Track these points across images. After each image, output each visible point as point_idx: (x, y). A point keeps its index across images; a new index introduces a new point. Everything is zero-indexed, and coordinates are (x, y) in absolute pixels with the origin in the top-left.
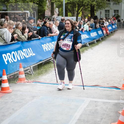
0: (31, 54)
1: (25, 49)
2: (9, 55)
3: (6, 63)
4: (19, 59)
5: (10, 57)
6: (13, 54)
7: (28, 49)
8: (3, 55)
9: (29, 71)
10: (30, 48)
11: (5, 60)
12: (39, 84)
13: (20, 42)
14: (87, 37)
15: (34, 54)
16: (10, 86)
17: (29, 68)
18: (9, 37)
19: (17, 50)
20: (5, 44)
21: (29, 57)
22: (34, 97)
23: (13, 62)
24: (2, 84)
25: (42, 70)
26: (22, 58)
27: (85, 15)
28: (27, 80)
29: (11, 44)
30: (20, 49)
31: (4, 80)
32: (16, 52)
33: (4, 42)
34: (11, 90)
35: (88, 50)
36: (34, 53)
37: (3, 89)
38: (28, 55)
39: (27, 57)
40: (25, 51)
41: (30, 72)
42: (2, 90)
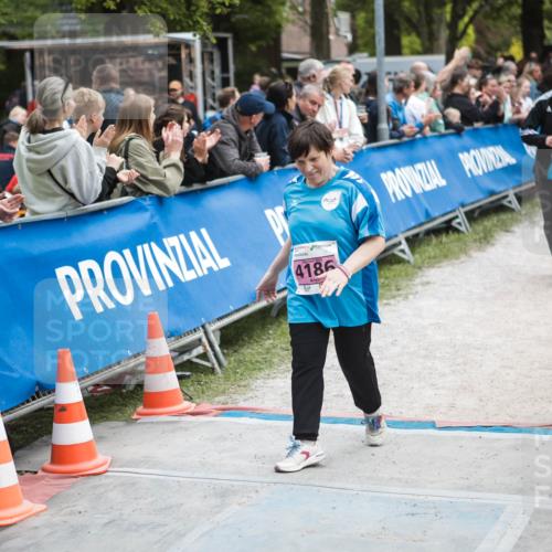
0: (207, 263)
1: (176, 233)
2: (91, 272)
3: (78, 315)
4: (147, 291)
5: (94, 284)
6: (115, 267)
7: (193, 235)
8: (62, 272)
9: (200, 350)
10: (203, 231)
11: (72, 300)
12: (255, 421)
13: (147, 202)
14: (509, 159)
15: (225, 263)
16: (99, 438)
17: (200, 334)
18: (92, 173)
19: (131, 242)
20: (70, 212)
21: (199, 280)
22: (224, 494)
23: (111, 305)
24: (56, 426)
25: (268, 343)
26: (162, 287)
27: (495, 40)
28: (191, 399)
29: (100, 212)
30: (151, 235)
31: (63, 408)
32: (127, 252)
33: (63, 200)
34: (102, 457)
35: (515, 229)
36: (222, 257)
37: (61, 455)
38: (190, 266)
39: (189, 276)
40: (173, 249)
41: (204, 356)
42: (54, 461)
